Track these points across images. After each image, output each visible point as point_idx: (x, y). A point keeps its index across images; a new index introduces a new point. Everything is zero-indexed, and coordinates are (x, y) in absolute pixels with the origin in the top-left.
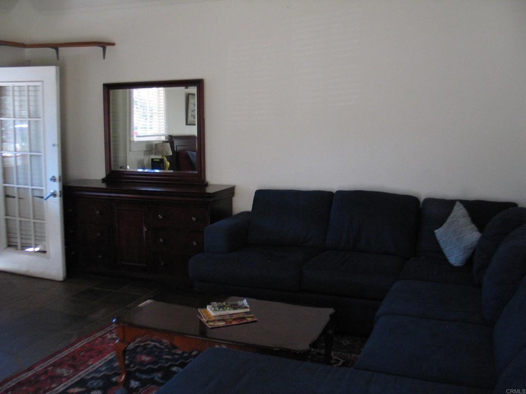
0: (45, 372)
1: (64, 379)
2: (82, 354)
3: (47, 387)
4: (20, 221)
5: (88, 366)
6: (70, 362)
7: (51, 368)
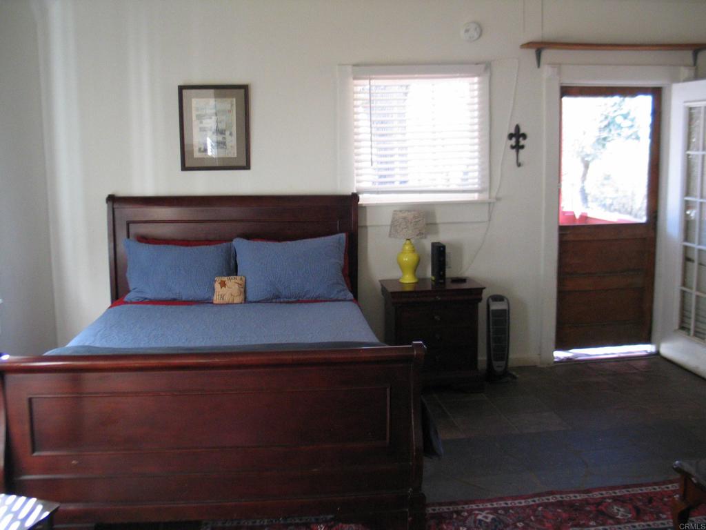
0: (599, 503)
1: (611, 521)
2: (666, 499)
3: (583, 522)
4: (698, 297)
5: (659, 518)
6: (639, 504)
7: (610, 501)
